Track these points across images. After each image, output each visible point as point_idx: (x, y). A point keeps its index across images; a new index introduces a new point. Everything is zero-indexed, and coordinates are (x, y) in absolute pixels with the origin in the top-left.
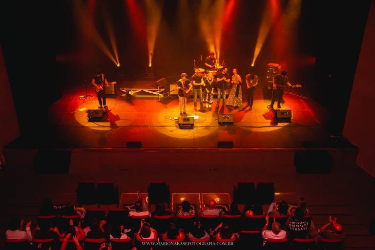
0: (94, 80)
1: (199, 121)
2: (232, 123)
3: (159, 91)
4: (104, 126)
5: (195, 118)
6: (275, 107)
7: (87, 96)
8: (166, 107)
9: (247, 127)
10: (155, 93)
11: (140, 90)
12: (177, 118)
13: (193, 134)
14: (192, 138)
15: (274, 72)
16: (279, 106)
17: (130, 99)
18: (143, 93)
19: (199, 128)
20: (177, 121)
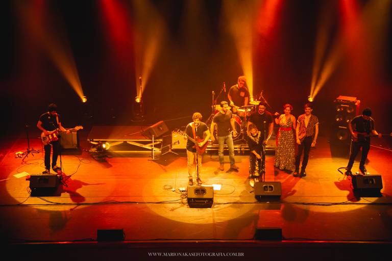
0: (40, 123)
1: (223, 194)
2: (279, 197)
3: (153, 144)
4: (57, 204)
5: (214, 189)
6: (355, 170)
7: (29, 152)
8: (165, 171)
9: (304, 204)
10: (147, 147)
11: (120, 142)
12: (184, 189)
13: (213, 216)
14: (211, 222)
15: (349, 111)
16: (362, 168)
17: (103, 157)
18: (126, 146)
19: (222, 206)
20: (184, 194)
